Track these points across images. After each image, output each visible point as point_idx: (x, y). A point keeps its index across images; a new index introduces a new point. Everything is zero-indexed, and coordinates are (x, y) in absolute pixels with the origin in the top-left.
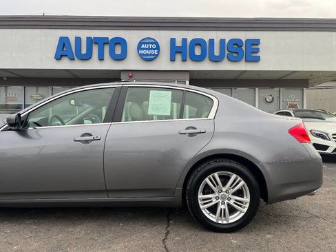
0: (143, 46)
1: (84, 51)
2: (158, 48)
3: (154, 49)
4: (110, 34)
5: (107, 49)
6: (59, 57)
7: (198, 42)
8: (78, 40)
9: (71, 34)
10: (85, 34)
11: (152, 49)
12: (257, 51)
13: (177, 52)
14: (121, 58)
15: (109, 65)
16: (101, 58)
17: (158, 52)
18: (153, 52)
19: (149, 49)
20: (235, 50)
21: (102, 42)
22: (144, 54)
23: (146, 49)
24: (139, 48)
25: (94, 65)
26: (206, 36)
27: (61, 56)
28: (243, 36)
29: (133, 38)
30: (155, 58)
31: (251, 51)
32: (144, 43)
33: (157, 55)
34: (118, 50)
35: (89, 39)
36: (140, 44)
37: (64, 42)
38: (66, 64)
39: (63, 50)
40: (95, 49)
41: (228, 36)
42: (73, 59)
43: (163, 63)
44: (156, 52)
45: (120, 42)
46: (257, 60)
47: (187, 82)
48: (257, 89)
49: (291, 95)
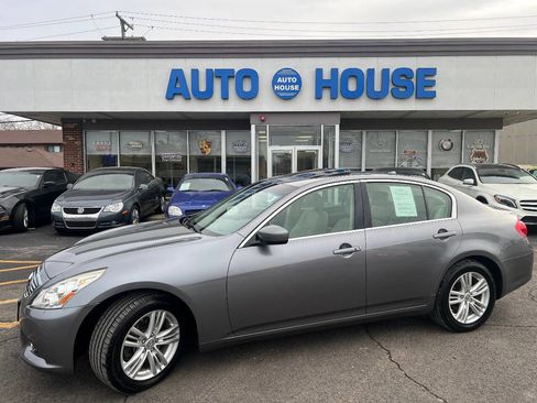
0: (279, 80)
1: (203, 88)
2: (299, 82)
3: (294, 84)
4: (236, 64)
5: (232, 85)
6: (170, 96)
7: (353, 73)
8: (195, 72)
9: (186, 65)
10: (203, 65)
11: (291, 83)
12: (433, 83)
13: (324, 87)
14: (250, 96)
15: (235, 106)
16: (225, 97)
17: (300, 88)
18: (293, 88)
19: (287, 84)
20: (402, 83)
21: (225, 75)
22: (280, 91)
23: (284, 84)
24: (274, 82)
25: (215, 106)
26: (363, 64)
27: (175, 94)
28: (413, 63)
29: (266, 68)
30: (295, 96)
31: (423, 84)
32: (282, 76)
33: (297, 92)
34: (247, 87)
35: (209, 71)
37: (177, 76)
38: (179, 106)
39: (176, 86)
40: (217, 85)
41: (394, 63)
42: (188, 98)
43: (306, 102)
44: (296, 87)
45: (250, 75)
46: (432, 96)
47: (337, 127)
48: (430, 132)
49: (477, 140)
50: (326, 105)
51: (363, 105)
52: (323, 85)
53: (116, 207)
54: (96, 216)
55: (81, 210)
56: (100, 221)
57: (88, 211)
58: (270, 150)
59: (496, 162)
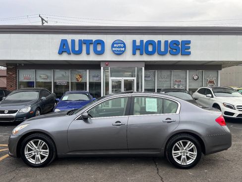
0: (115, 45)
1: (77, 48)
2: (125, 46)
3: (122, 47)
4: (94, 38)
5: (91, 47)
6: (60, 53)
7: (150, 42)
8: (73, 41)
9: (69, 37)
10: (77, 37)
11: (121, 47)
12: (189, 48)
13: (137, 49)
14: (101, 53)
15: (93, 57)
16: (88, 53)
17: (125, 49)
18: (122, 49)
19: (119, 47)
20: (175, 47)
21: (88, 43)
22: (115, 51)
23: (117, 47)
24: (113, 46)
25: (83, 57)
26: (155, 38)
27: (62, 52)
28: (180, 38)
29: (108, 40)
31: (184, 48)
32: (116, 44)
34: (99, 48)
35: (80, 41)
36: (113, 44)
37: (64, 43)
38: (65, 57)
39: (64, 48)
40: (84, 47)
41: (170, 38)
42: (70, 54)
43: (128, 56)
44: (123, 49)
45: (101, 42)
46: (189, 54)
47: (143, 68)
48: (188, 71)
49: (210, 75)
50: (138, 57)
51: (156, 58)
52: (136, 48)
53: (26, 110)
54: (14, 115)
55: (6, 112)
56: (17, 117)
57: (10, 112)
58: (111, 79)
59: (219, 86)
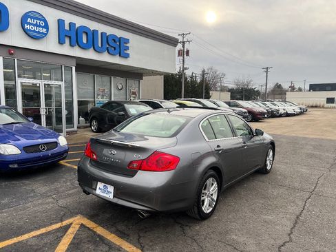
0: (29, 20)
3: (43, 27)
11: (40, 26)
12: (127, 48)
17: (47, 31)
18: (41, 30)
19: (36, 25)
22: (30, 30)
23: (34, 25)
30: (44, 37)
32: (31, 18)
33: (45, 35)
36: (27, 17)
44: (44, 31)
46: (127, 56)
47: (74, 68)
48: (112, 78)
50: (66, 50)
51: (90, 55)
58: (19, 81)
